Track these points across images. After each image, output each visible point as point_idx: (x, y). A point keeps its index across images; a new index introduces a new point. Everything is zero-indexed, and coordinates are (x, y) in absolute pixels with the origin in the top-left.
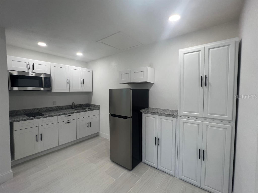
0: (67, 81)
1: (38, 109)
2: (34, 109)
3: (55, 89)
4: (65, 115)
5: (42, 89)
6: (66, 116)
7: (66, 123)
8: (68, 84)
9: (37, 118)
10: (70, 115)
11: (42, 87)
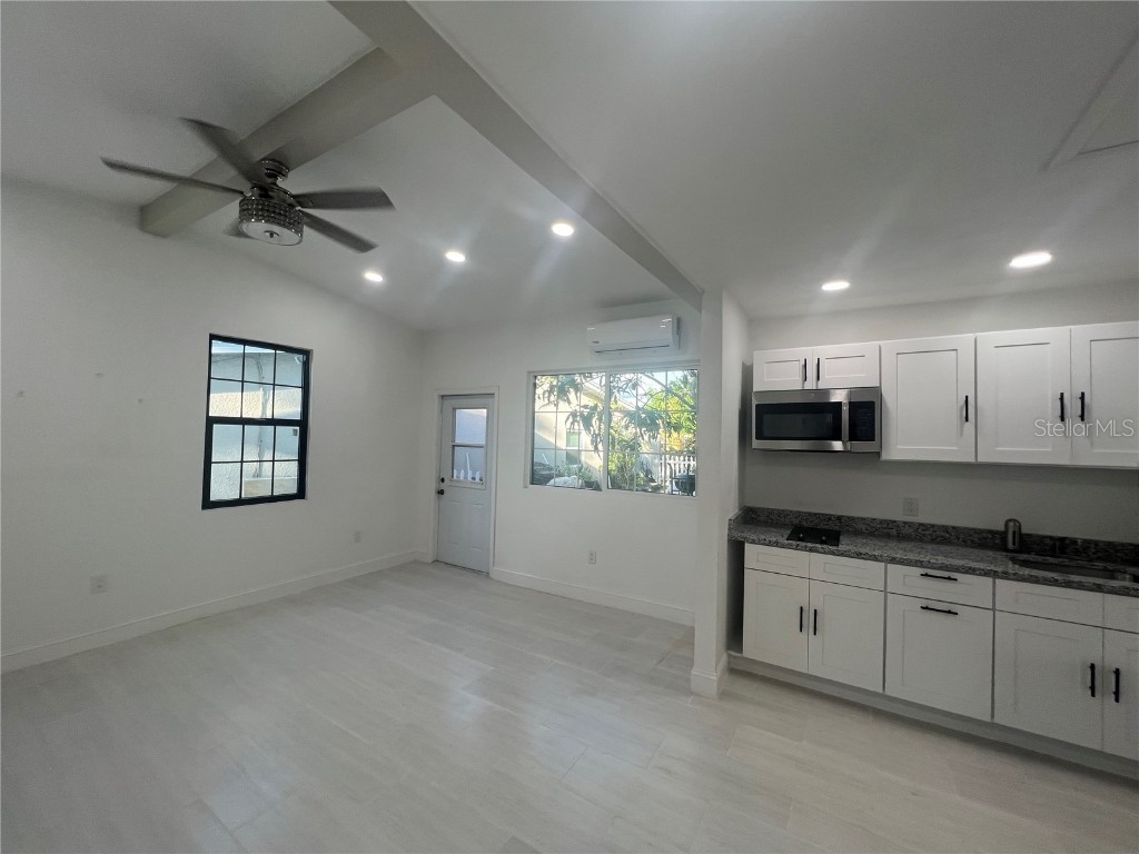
0: (962, 408)
1: (839, 518)
2: (829, 518)
3: (899, 447)
4: (924, 571)
5: (838, 445)
6: (926, 575)
7: (926, 608)
8: (969, 427)
9: (805, 549)
10: (954, 575)
11: (839, 439)
